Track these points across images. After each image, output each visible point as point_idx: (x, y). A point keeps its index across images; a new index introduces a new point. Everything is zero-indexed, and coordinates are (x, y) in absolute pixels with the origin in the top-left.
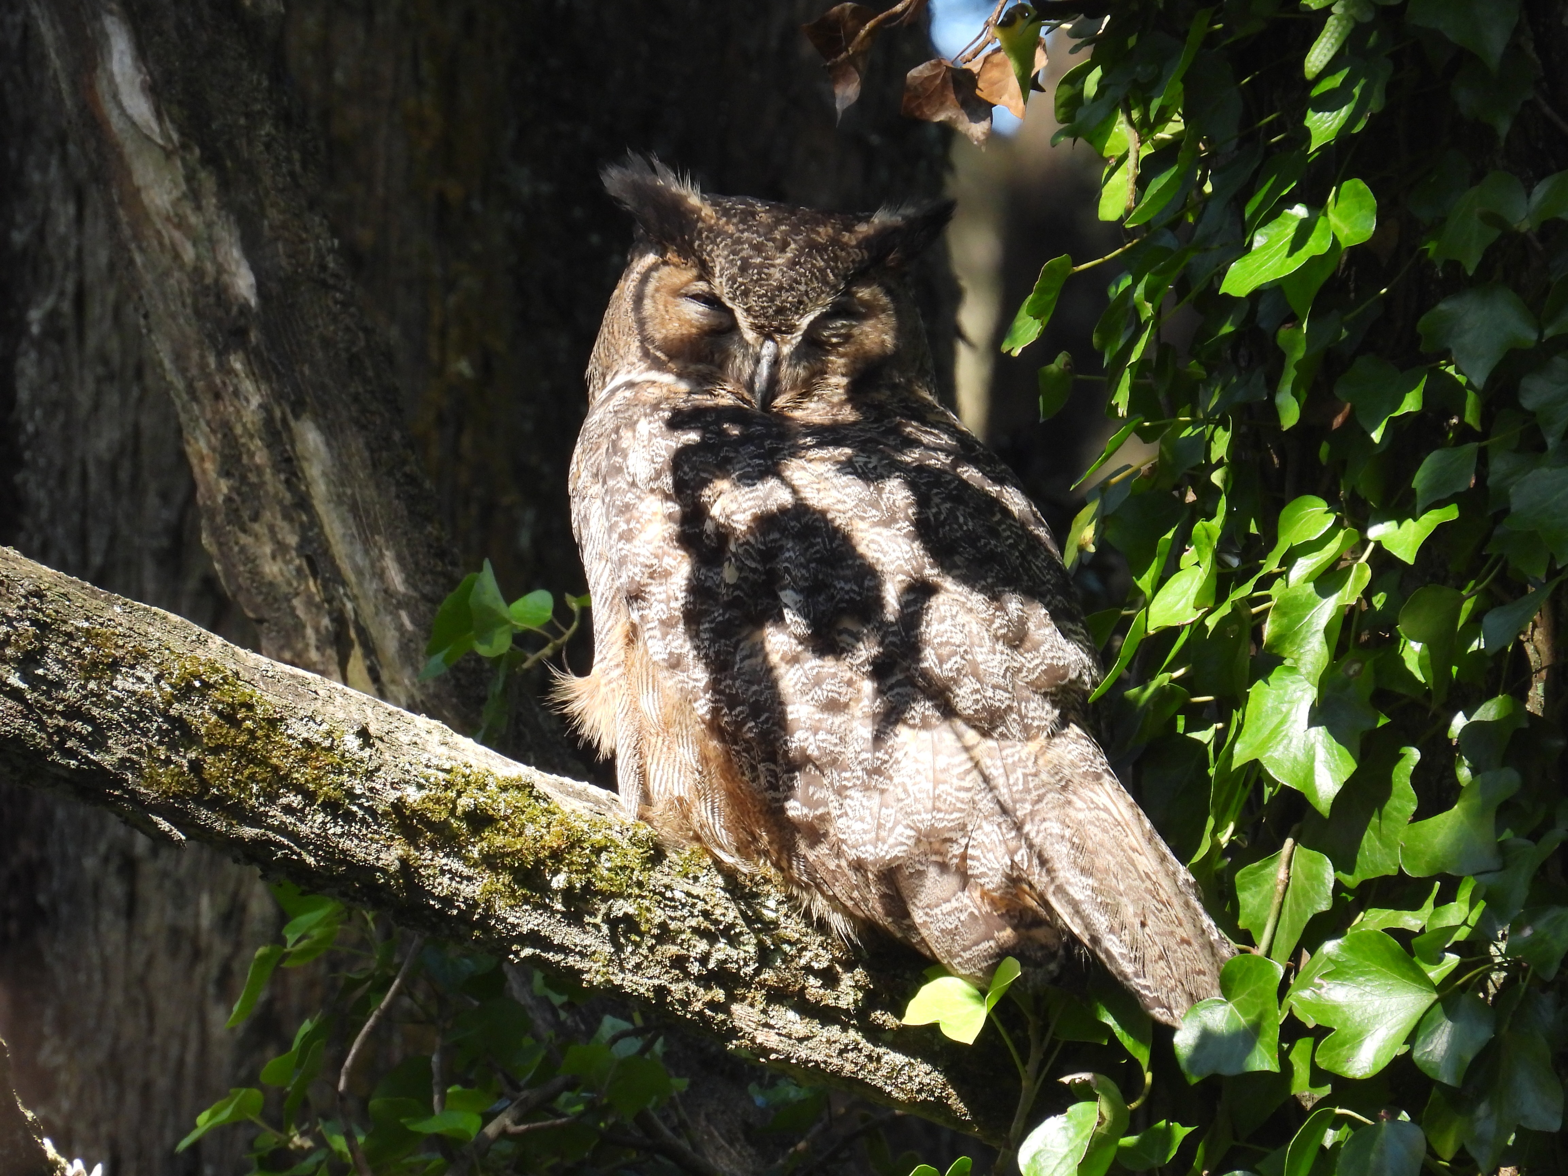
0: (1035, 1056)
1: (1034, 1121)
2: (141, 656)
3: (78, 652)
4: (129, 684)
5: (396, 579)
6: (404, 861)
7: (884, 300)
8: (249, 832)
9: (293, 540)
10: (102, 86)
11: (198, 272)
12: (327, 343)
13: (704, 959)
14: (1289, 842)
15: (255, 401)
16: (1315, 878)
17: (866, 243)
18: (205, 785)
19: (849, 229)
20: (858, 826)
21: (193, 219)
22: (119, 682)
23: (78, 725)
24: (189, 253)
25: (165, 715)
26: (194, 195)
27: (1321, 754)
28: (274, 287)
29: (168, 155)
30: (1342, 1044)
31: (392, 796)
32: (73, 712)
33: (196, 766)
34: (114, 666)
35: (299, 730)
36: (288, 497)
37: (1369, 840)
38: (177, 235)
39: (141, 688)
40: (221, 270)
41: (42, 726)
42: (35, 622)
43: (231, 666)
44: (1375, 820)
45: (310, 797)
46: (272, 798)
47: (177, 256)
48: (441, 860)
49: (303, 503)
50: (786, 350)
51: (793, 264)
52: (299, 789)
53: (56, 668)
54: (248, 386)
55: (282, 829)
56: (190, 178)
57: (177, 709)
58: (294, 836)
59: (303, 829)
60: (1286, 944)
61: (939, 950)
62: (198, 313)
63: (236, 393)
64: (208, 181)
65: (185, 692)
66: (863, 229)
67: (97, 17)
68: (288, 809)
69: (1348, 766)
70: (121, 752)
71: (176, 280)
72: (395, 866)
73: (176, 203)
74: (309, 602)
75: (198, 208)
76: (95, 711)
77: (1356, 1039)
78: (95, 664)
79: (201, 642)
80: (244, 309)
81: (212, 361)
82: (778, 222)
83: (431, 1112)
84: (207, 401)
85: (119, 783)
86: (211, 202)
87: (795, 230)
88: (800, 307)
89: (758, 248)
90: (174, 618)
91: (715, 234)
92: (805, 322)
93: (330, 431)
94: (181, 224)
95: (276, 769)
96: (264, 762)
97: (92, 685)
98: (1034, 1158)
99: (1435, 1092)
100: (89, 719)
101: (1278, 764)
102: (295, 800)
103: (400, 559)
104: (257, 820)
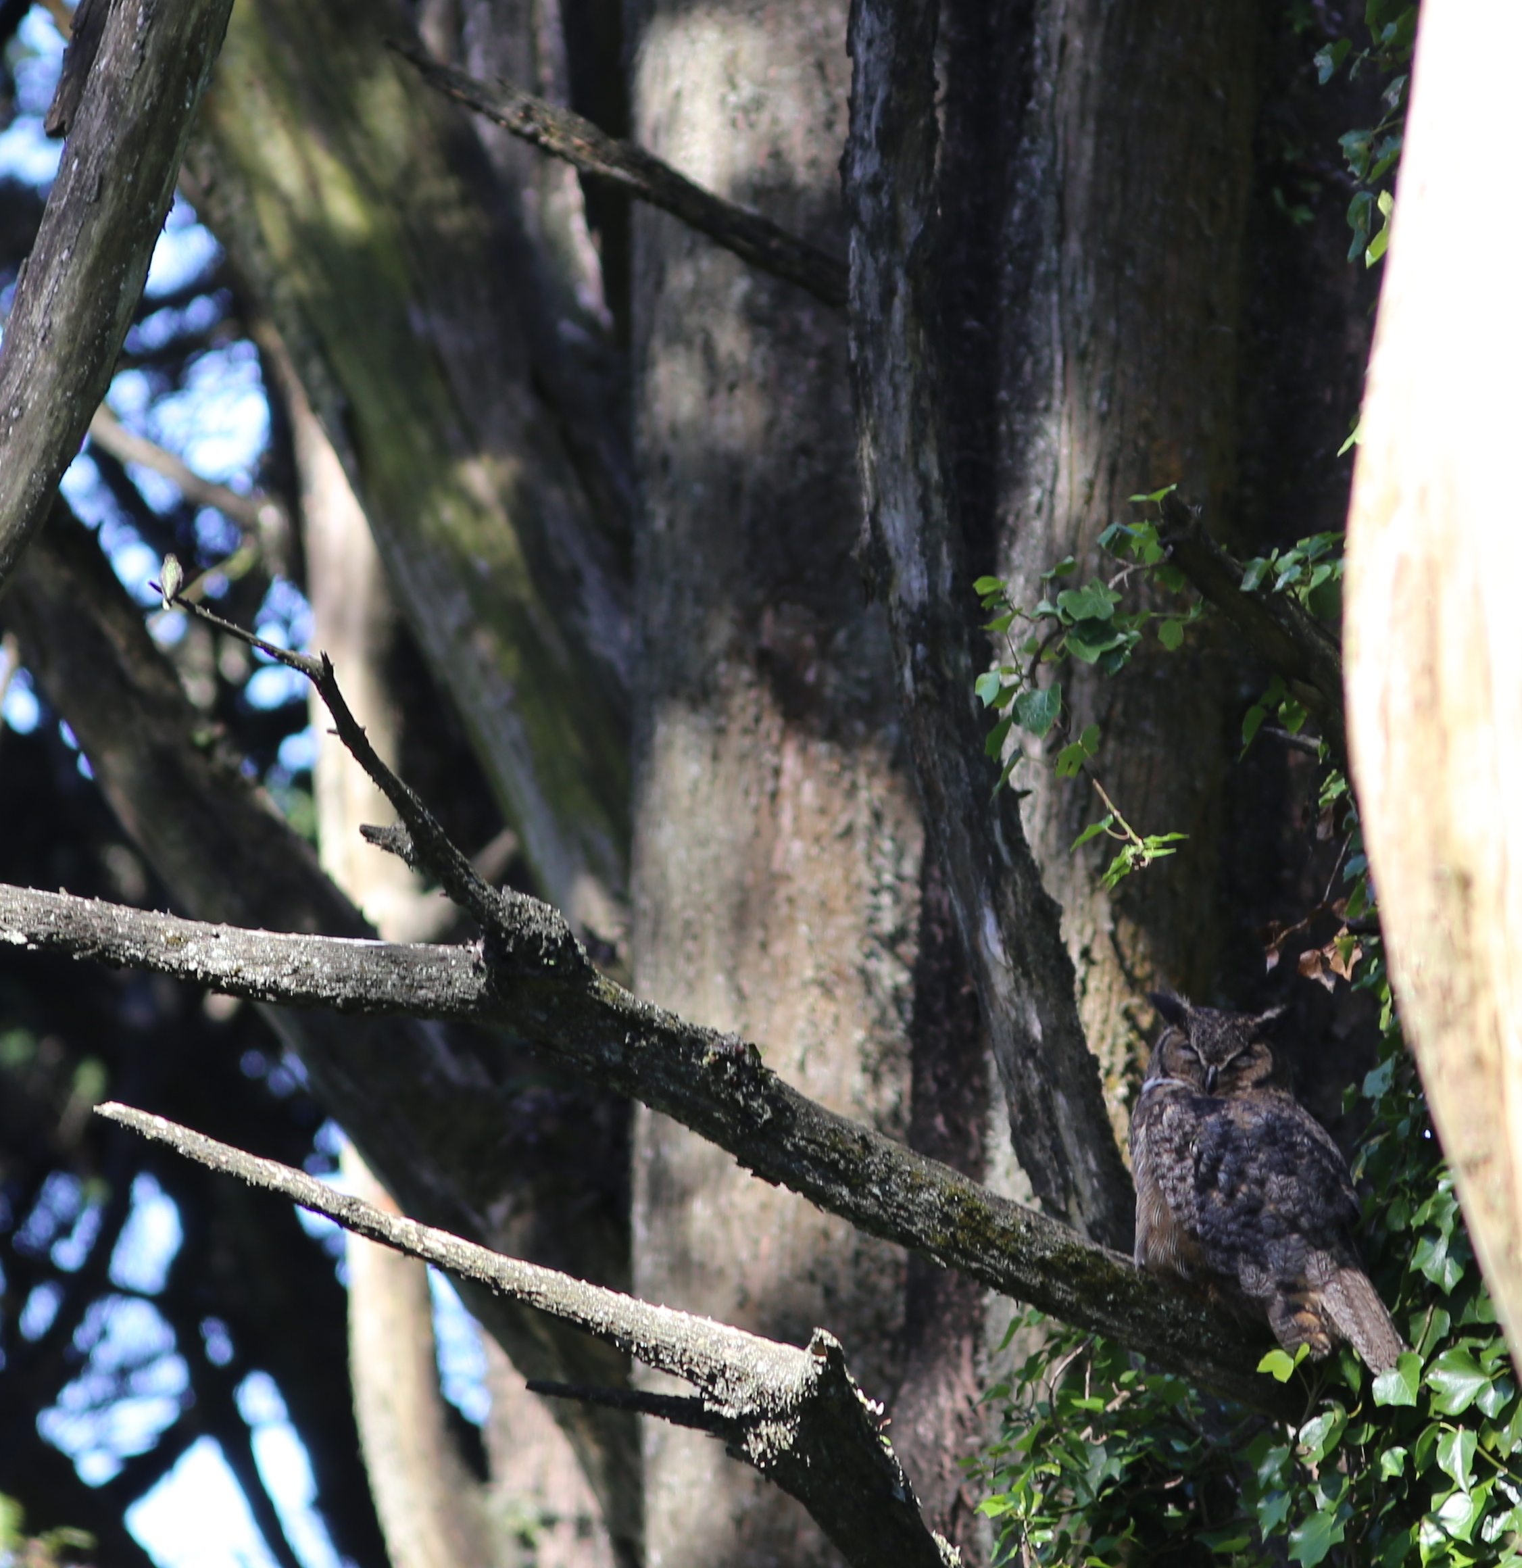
0: (1315, 1389)
1: (1310, 1418)
2: (932, 1184)
3: (905, 1181)
4: (926, 1196)
5: (1093, 1164)
6: (1042, 1283)
7: (1267, 1051)
8: (974, 1265)
9: (1048, 1143)
10: (981, 939)
11: (1016, 1023)
12: (1071, 1059)
13: (1172, 1336)
14: (1431, 1308)
15: (1037, 1081)
16: (1442, 1321)
17: (1258, 1025)
18: (956, 1243)
19: (1252, 1020)
20: (1250, 1281)
21: (1016, 999)
22: (922, 1195)
23: (902, 1213)
24: (1013, 1014)
25: (941, 1211)
26: (1018, 989)
27: (1448, 1267)
28: (1049, 1032)
29: (1008, 971)
30: (1446, 1399)
31: (1039, 1254)
32: (900, 1206)
33: (953, 1235)
34: (921, 1187)
35: (1000, 1222)
36: (1047, 1124)
37: (1468, 1309)
38: (1009, 1006)
39: (931, 1199)
40: (1026, 1022)
41: (885, 1211)
42: (886, 1165)
43: (972, 1192)
44: (1472, 1299)
45: (1002, 1253)
46: (985, 1250)
47: (1008, 1015)
48: (1060, 1284)
49: (1053, 1128)
50: (1220, 1069)
51: (1224, 1033)
52: (998, 1248)
53: (894, 1187)
54: (1034, 1074)
55: (990, 1265)
56: (1016, 981)
57: (946, 1208)
58: (994, 1268)
59: (999, 1266)
60: (1428, 1349)
61: (1279, 1338)
62: (1016, 1041)
63: (1029, 1077)
64: (1024, 983)
65: (950, 1201)
66: (1258, 1020)
67: (981, 907)
68: (993, 1257)
69: (1460, 1274)
70: (920, 1226)
71: (1007, 1026)
72: (1038, 1286)
73: (1010, 992)
74: (1053, 1171)
75: (1019, 994)
76: (910, 1207)
77: (1452, 1397)
78: (911, 1186)
79: (960, 1180)
80: (1035, 1041)
81: (1020, 1062)
82: (1221, 1016)
83: (1084, 1397)
84: (1016, 1080)
85: (920, 1239)
86: (1024, 993)
87: (1228, 1019)
88: (1227, 1051)
89: (1211, 1026)
90: (949, 1168)
91: (1194, 1019)
92: (1229, 1057)
93: (1069, 1098)
94: (1011, 1001)
95: (988, 1239)
96: (984, 1235)
97: (910, 1196)
98: (1306, 1436)
99: (1485, 1420)
100: (906, 1210)
101: (1429, 1271)
102: (996, 1253)
103: (1095, 1156)
104: (980, 1260)
